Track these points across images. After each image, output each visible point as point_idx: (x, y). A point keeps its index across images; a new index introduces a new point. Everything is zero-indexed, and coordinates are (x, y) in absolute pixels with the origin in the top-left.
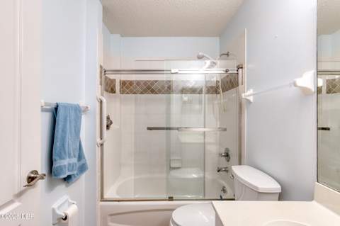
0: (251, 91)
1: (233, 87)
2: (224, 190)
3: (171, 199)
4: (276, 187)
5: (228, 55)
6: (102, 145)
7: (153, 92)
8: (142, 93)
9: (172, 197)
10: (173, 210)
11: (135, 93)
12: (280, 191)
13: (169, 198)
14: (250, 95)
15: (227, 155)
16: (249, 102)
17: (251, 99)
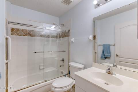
0: (73, 39)
1: (65, 36)
2: (62, 73)
3: (46, 81)
4: (83, 66)
5: (63, 25)
6: (7, 63)
7: (31, 35)
8: (24, 35)
9: (46, 80)
10: (52, 83)
11: (20, 35)
12: (84, 67)
13: (45, 81)
14: (73, 40)
15: (63, 60)
16: (72, 42)
17: (73, 41)
